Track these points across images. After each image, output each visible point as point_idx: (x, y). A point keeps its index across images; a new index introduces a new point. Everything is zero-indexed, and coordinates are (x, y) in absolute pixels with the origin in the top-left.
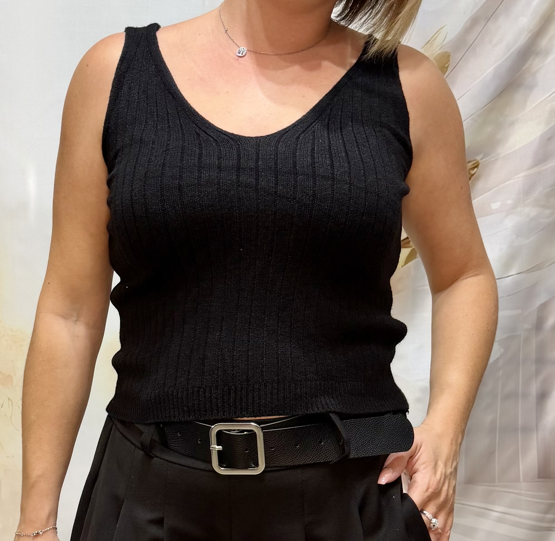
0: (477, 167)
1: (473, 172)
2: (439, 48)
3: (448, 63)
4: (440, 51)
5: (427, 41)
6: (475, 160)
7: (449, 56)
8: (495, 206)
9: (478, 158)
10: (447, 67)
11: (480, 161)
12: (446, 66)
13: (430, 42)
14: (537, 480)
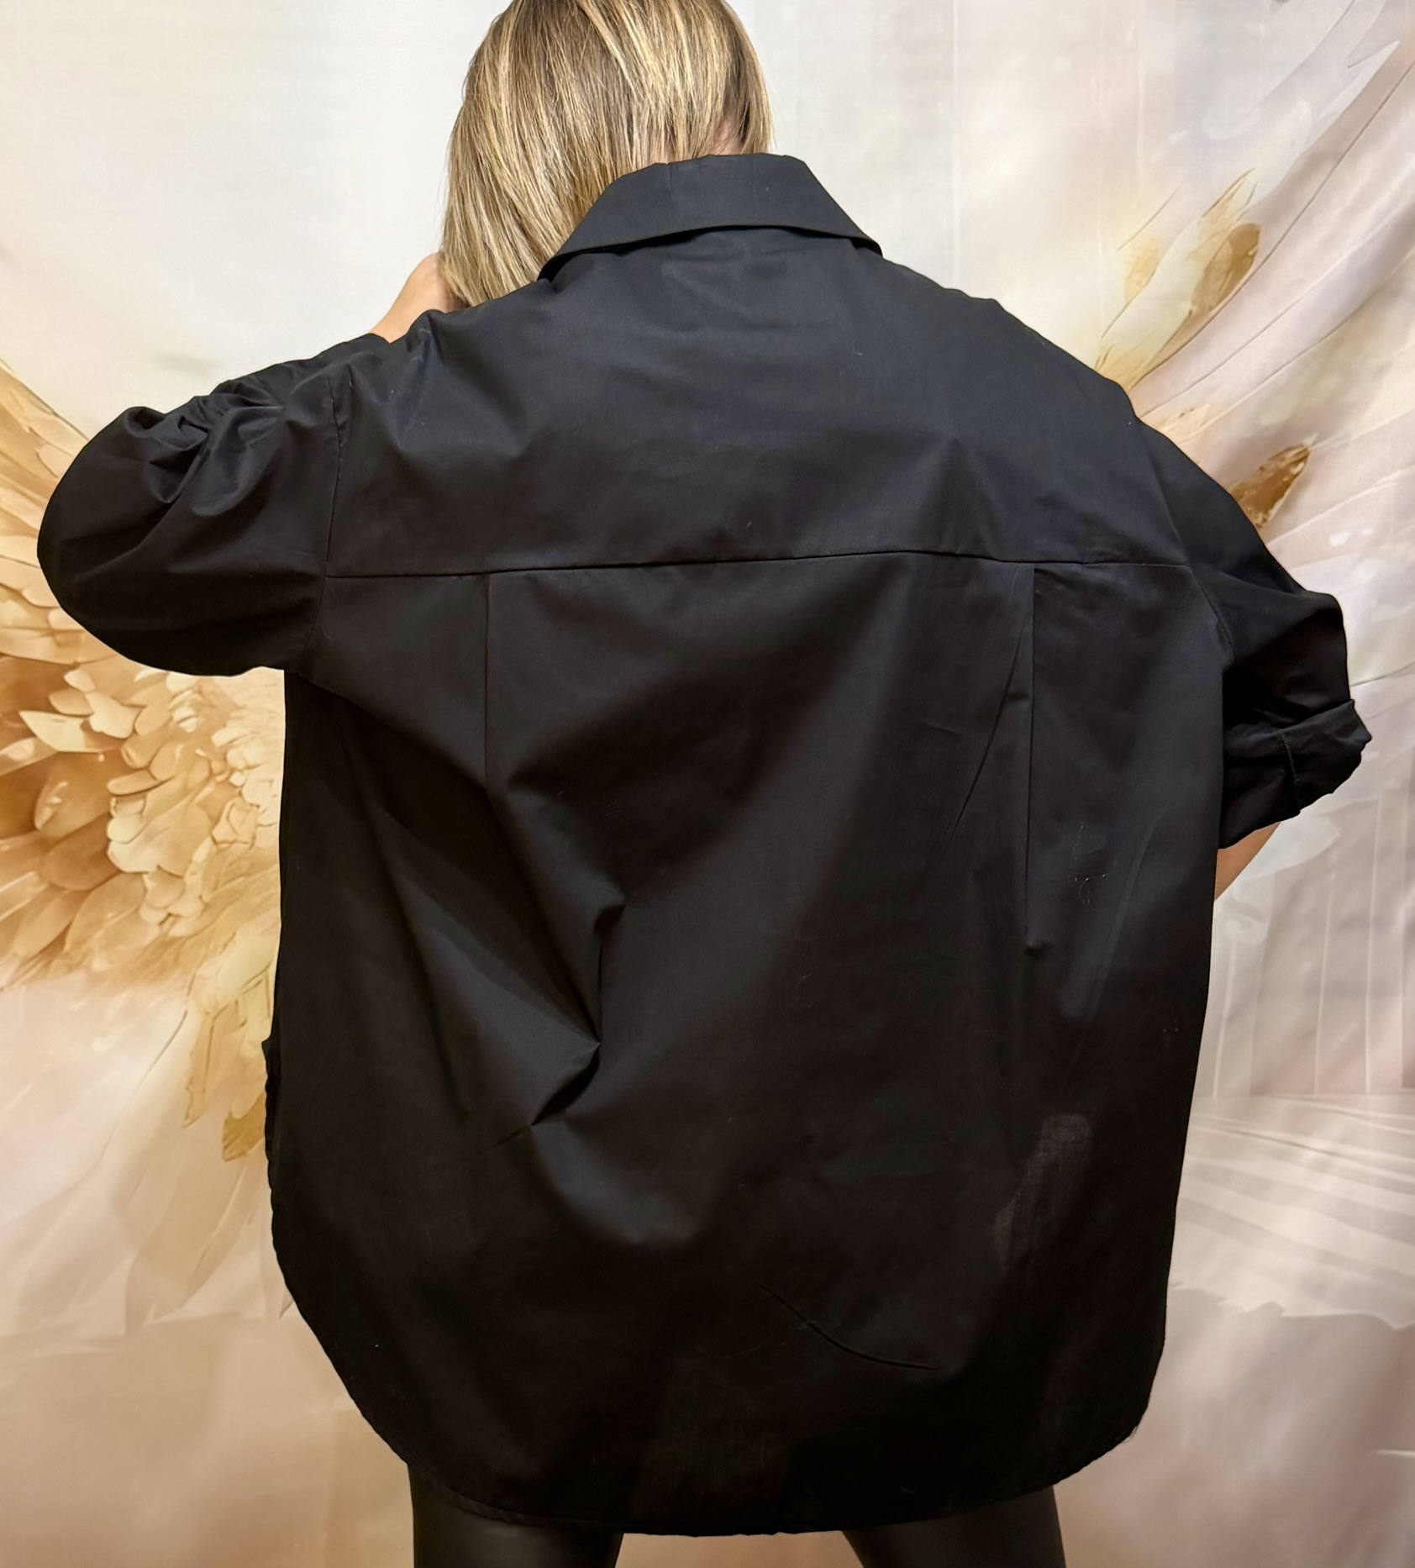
0: (1304, 459)
1: (1295, 471)
2: (1239, 215)
3: (1255, 248)
4: (1239, 223)
5: (1216, 200)
6: (1302, 446)
7: (1258, 232)
8: (1337, 540)
9: (1308, 441)
10: (1253, 257)
11: (1309, 449)
12: (1251, 253)
13: (1221, 202)
14: (1404, 1090)
